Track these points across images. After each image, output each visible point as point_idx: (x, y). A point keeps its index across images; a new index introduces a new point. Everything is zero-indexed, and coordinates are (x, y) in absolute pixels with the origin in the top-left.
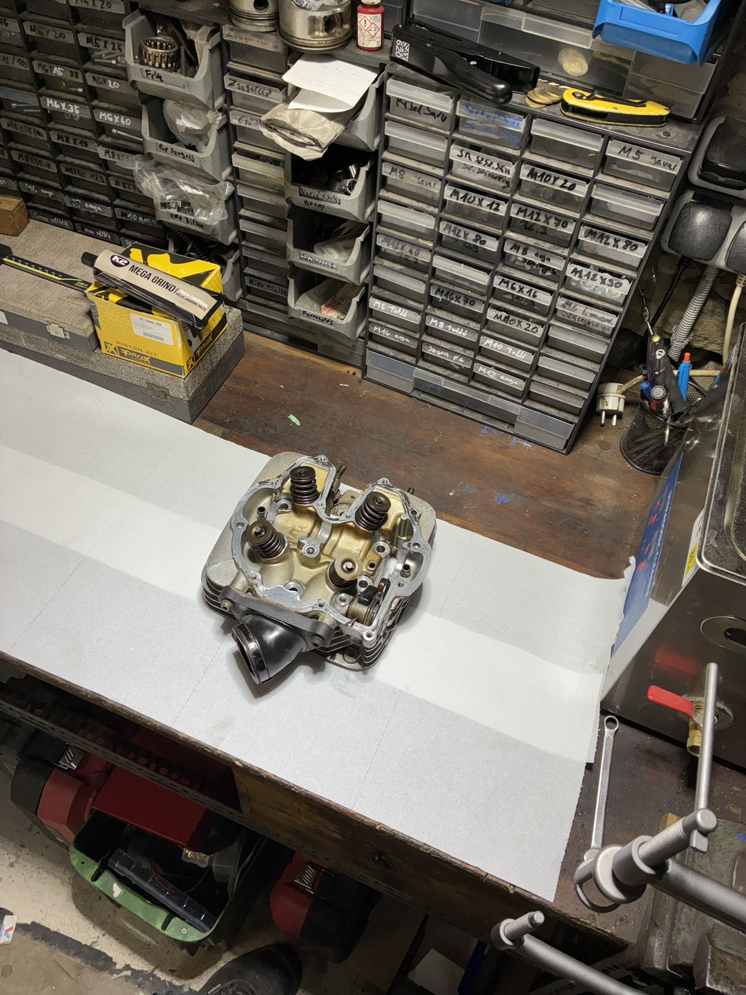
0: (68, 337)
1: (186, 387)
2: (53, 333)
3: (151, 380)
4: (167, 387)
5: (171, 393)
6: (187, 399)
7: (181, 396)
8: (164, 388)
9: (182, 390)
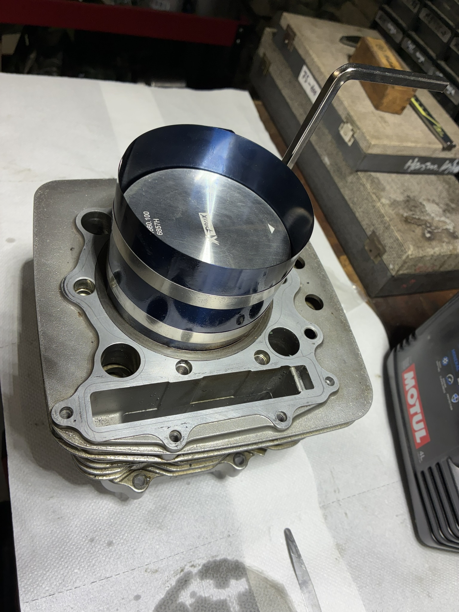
0: (350, 144)
1: (405, 262)
2: (342, 133)
3: (379, 232)
4: (387, 249)
5: (385, 257)
6: (394, 273)
7: (391, 267)
8: (384, 247)
9: (400, 262)
